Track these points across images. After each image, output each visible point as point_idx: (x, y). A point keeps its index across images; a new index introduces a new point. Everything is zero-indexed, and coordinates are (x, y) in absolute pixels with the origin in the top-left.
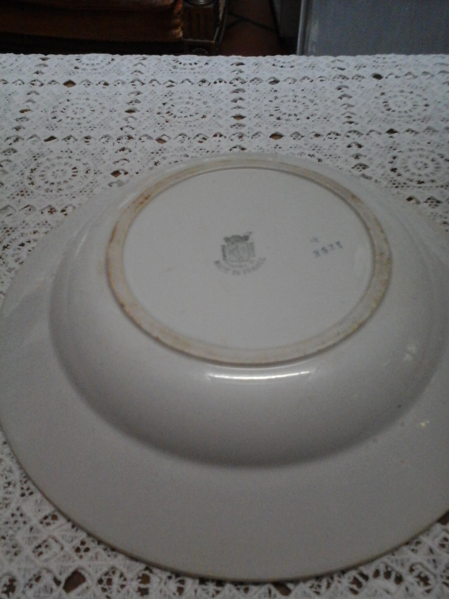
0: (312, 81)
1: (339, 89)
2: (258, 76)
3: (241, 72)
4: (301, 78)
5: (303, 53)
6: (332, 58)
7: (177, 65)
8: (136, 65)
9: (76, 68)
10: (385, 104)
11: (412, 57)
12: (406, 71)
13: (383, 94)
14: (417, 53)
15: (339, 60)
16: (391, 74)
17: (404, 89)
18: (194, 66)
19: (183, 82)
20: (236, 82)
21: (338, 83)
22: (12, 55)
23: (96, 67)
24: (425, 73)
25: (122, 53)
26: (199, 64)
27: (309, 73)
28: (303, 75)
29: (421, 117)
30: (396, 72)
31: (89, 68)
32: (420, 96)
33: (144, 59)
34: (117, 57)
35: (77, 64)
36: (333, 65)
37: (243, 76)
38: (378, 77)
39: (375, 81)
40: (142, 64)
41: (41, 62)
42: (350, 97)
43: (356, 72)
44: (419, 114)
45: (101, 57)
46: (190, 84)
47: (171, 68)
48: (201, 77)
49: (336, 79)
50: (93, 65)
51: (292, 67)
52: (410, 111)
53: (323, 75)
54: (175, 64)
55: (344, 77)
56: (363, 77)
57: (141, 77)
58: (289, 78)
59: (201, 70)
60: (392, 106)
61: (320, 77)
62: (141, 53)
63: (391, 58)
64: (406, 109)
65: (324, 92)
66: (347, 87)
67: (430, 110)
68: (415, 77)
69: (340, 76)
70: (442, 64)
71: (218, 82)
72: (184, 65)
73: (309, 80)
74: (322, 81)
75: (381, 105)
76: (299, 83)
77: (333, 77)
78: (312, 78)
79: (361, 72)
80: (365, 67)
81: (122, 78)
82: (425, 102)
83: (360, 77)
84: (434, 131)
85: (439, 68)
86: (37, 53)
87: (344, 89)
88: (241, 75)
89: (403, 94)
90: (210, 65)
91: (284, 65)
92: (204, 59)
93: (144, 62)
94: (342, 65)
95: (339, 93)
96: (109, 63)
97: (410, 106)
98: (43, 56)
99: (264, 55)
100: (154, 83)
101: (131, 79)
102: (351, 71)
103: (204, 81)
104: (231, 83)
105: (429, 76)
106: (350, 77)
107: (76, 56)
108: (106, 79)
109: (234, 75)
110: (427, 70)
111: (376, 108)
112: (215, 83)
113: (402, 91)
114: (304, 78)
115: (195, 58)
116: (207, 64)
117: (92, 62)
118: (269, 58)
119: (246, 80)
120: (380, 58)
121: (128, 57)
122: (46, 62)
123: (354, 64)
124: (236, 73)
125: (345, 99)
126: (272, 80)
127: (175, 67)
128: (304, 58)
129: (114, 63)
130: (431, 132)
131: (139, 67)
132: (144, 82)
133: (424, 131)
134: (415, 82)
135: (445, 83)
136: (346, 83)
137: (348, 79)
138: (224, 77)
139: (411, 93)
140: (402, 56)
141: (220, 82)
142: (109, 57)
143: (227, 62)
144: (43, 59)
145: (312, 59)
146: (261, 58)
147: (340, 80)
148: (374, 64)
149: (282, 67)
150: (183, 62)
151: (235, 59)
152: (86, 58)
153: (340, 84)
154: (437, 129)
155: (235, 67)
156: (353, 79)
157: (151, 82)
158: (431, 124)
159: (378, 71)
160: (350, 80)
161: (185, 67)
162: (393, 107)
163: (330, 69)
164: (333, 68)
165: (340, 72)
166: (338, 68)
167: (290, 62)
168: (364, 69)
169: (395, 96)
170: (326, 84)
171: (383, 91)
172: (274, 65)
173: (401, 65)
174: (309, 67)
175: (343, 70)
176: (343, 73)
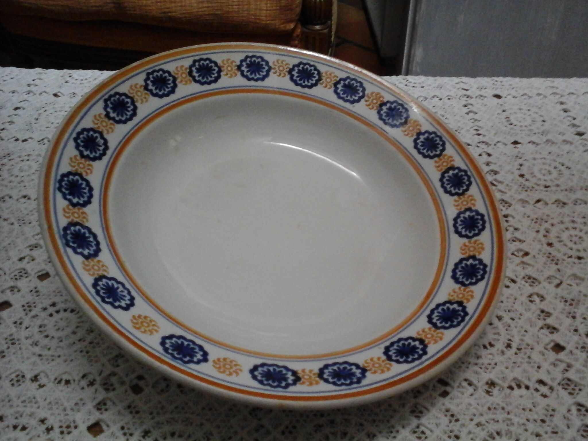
0: (441, 99)
1: (465, 106)
4: (431, 96)
6: (456, 79)
10: (507, 119)
12: (522, 92)
13: (504, 111)
16: (509, 95)
17: (522, 107)
21: (464, 101)
24: (539, 94)
27: (438, 93)
28: (433, 94)
29: (541, 131)
30: (513, 93)
32: (537, 113)
36: (458, 86)
38: (498, 96)
39: (496, 100)
42: (476, 113)
43: (478, 93)
44: (538, 128)
49: (461, 98)
51: (423, 87)
52: (530, 125)
53: (450, 94)
55: (468, 97)
56: (485, 97)
58: (420, 96)
60: (513, 121)
61: (448, 96)
63: (508, 81)
64: (526, 124)
65: (453, 108)
66: (472, 105)
67: (547, 125)
68: (530, 97)
69: (465, 95)
70: (553, 87)
73: (438, 98)
74: (449, 99)
75: (504, 120)
76: (430, 100)
77: (458, 96)
78: (441, 97)
79: (483, 92)
80: (485, 88)
82: (542, 119)
83: (481, 96)
84: (553, 143)
85: (551, 91)
87: (469, 106)
89: (522, 111)
91: (415, 85)
94: (465, 87)
95: (466, 110)
97: (528, 122)
102: (473, 92)
105: (542, 97)
106: (474, 96)
110: (540, 92)
111: (499, 122)
114: (434, 97)
123: (476, 86)
125: (471, 115)
130: (551, 144)
133: (544, 143)
134: (531, 101)
135: (557, 103)
136: (470, 101)
137: (472, 98)
139: (529, 110)
140: (517, 79)
147: (465, 98)
148: (494, 86)
149: (413, 87)
153: (467, 102)
154: (555, 141)
156: (476, 97)
158: (549, 137)
159: (498, 92)
160: (474, 99)
162: (515, 123)
163: (455, 90)
164: (458, 89)
165: (465, 92)
166: (462, 89)
167: (420, 83)
168: (485, 90)
169: (515, 113)
170: (454, 102)
171: (504, 109)
172: (406, 85)
173: (517, 88)
174: (438, 87)
175: (467, 90)
176: (468, 93)
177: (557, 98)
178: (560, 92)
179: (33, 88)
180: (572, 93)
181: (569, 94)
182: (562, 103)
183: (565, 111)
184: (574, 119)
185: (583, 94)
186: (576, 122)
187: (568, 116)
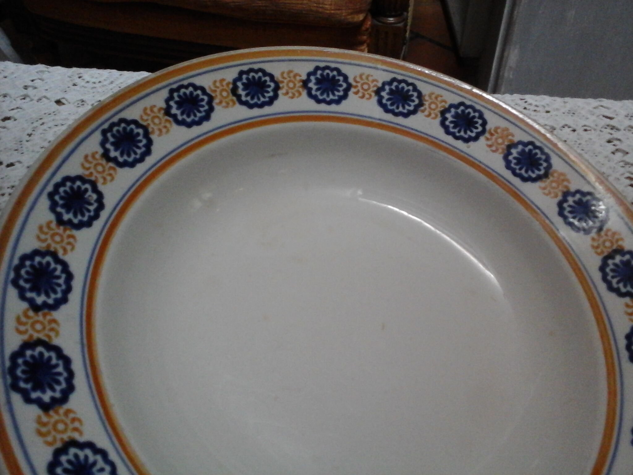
0: (574, 131)
1: (609, 142)
4: (561, 125)
15: (602, 106)
21: (607, 133)
27: (569, 121)
28: (562, 122)
36: (597, 111)
42: (626, 153)
43: (628, 122)
49: (603, 130)
51: (548, 112)
53: (587, 123)
55: (613, 128)
61: (585, 126)
65: (592, 145)
66: (619, 140)
69: (608, 126)
73: (571, 129)
74: (586, 130)
76: (560, 131)
77: (599, 128)
78: (574, 127)
87: (616, 142)
94: (608, 113)
95: (610, 147)
102: (621, 121)
106: (622, 128)
123: (624, 113)
125: (619, 155)
136: (617, 135)
137: (619, 130)
147: (609, 130)
153: (612, 137)
156: (625, 129)
160: (622, 132)
163: (594, 118)
164: (598, 116)
165: (608, 121)
166: (604, 116)
170: (592, 135)
175: (611, 118)
176: (612, 123)
179: (30, 92)
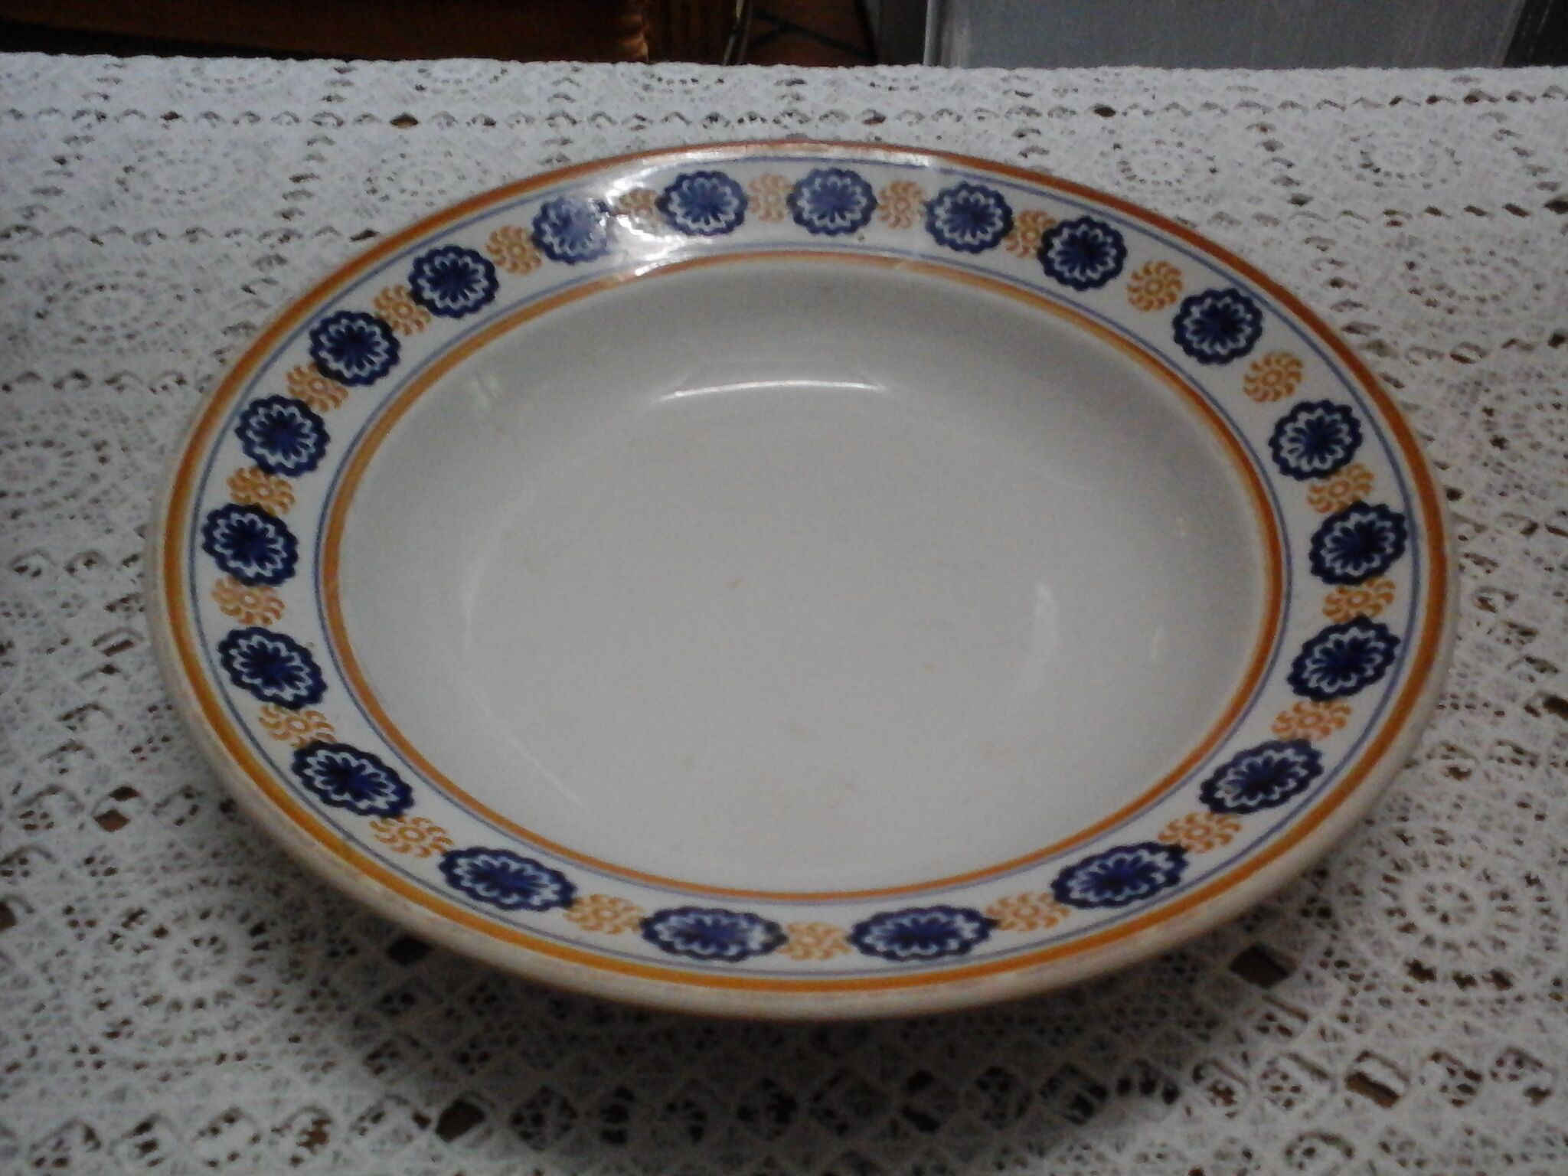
0: (959, 119)
1: (1021, 136)
2: (837, 107)
3: (798, 98)
4: (933, 112)
5: (936, 61)
6: (1003, 73)
7: (654, 83)
8: (557, 83)
9: (420, 88)
10: (1122, 166)
11: (1178, 74)
12: (1166, 100)
13: (1117, 146)
14: (1187, 65)
15: (1018, 78)
16: (1135, 106)
17: (1163, 137)
18: (690, 85)
19: (666, 119)
20: (787, 120)
21: (1018, 122)
22: (268, 61)
23: (464, 86)
24: (1208, 106)
25: (523, 58)
26: (703, 83)
27: (952, 102)
28: (938, 105)
29: (1203, 193)
30: (1145, 102)
31: (451, 88)
32: (1199, 151)
33: (576, 70)
34: (514, 67)
35: (421, 80)
36: (1006, 86)
37: (803, 107)
38: (1105, 112)
39: (1100, 120)
40: (571, 81)
41: (337, 76)
42: (1044, 152)
43: (1056, 101)
44: (1197, 187)
45: (476, 65)
46: (683, 123)
47: (639, 90)
48: (708, 110)
49: (1012, 116)
50: (458, 82)
52: (1179, 180)
53: (984, 106)
54: (647, 81)
55: (1031, 112)
56: (1073, 113)
57: (571, 109)
58: (907, 112)
59: (707, 94)
60: (1137, 169)
61: (978, 111)
62: (569, 59)
63: (1132, 74)
64: (1170, 176)
65: (987, 141)
66: (1038, 132)
67: (1219, 178)
68: (1187, 114)
69: (1023, 108)
70: (1244, 89)
71: (746, 119)
72: (670, 82)
73: (953, 117)
74: (981, 118)
75: (1114, 168)
76: (931, 121)
77: (1005, 112)
78: (960, 112)
79: (1068, 101)
80: (1075, 91)
81: (528, 110)
82: (1211, 165)
83: (1064, 110)
84: (1231, 222)
85: (1237, 97)
86: (326, 56)
87: (1032, 136)
88: (797, 105)
89: (1163, 147)
90: (728, 84)
91: (894, 85)
92: (713, 71)
93: (575, 77)
94: (1025, 88)
95: (1021, 145)
96: (496, 78)
97: (1177, 170)
98: (341, 64)
99: (850, 64)
100: (601, 121)
101: (547, 111)
102: (1045, 100)
103: (713, 118)
104: (776, 122)
105: (1218, 111)
106: (1045, 111)
107: (418, 64)
108: (491, 113)
109: (783, 106)
110: (1211, 99)
111: (1103, 175)
112: (741, 121)
113: (1158, 142)
114: (941, 113)
115: (694, 69)
116: (721, 81)
117: (457, 76)
118: (861, 71)
119: (810, 115)
120: (1107, 73)
121: (539, 67)
122: (347, 76)
123: (1051, 85)
124: (786, 100)
125: (1034, 157)
126: (871, 116)
127: (647, 88)
128: (939, 72)
129: (506, 78)
130: (1225, 223)
131: (565, 88)
132: (577, 118)
133: (1209, 222)
134: (1188, 123)
135: (1249, 128)
136: (1034, 122)
137: (1038, 115)
138: (761, 111)
139: (1180, 144)
140: (1159, 72)
141: (752, 119)
142: (494, 66)
143: (767, 77)
144: (340, 71)
145: (958, 74)
146: (841, 71)
147: (1023, 116)
148: (1096, 85)
149: (891, 89)
150: (666, 76)
151: (782, 71)
152: (440, 68)
153: (1023, 127)
154: (1236, 216)
155: (784, 89)
156: (1050, 114)
157: (595, 117)
158: (1224, 207)
159: (1107, 101)
160: (1045, 117)
161: (671, 87)
162: (1141, 173)
163: (998, 95)
164: (1005, 93)
165: (1021, 101)
166: (1017, 93)
167: (908, 80)
168: (1075, 95)
169: (1145, 152)
170: (990, 125)
171: (1118, 141)
172: (873, 85)
173: (1155, 88)
174: (953, 89)
175: (1025, 95)
176: (1029, 103)
177: (1254, 116)
178: (1263, 102)
180: (1293, 105)
181: (1284, 105)
182: (1264, 129)
183: (1270, 147)
184: (1290, 165)
185: (1319, 106)
186: (1292, 173)
187: (1275, 160)
